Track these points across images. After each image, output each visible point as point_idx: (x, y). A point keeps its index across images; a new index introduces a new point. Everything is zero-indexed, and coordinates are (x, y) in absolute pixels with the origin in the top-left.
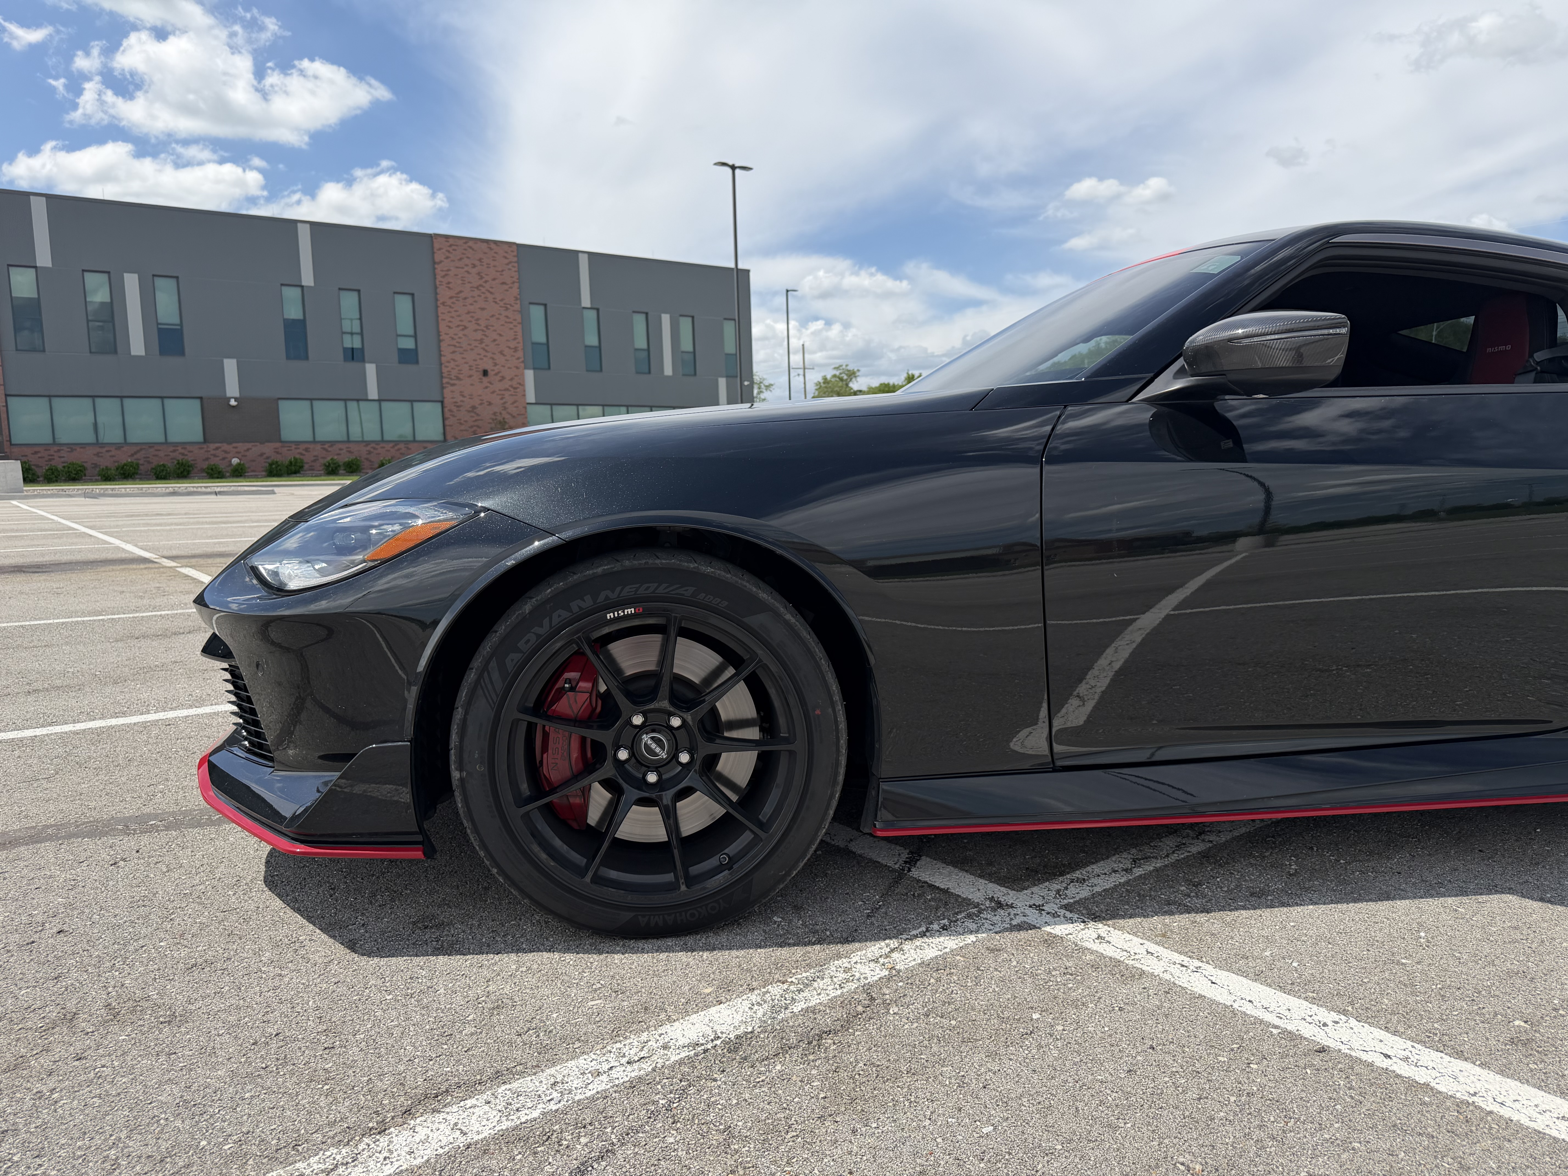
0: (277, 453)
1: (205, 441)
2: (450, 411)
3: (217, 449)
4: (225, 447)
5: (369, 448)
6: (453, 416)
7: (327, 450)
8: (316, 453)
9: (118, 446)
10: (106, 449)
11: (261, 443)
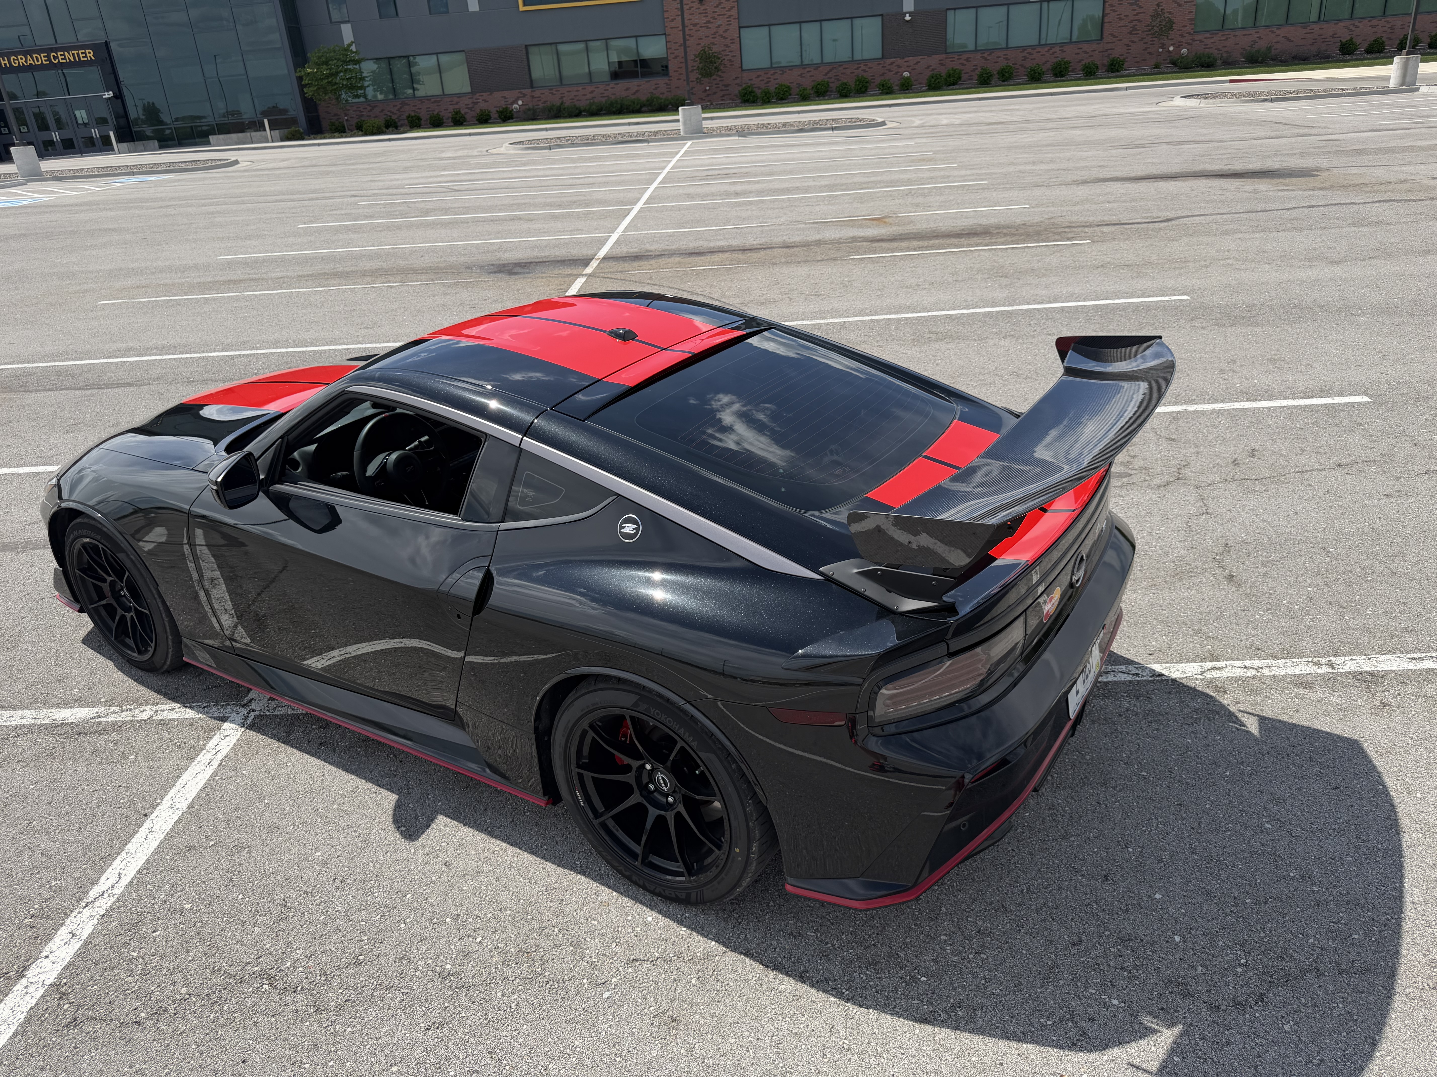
0: (942, 64)
1: (883, 57)
2: (1112, 6)
3: (892, 64)
4: (899, 61)
5: (1024, 54)
6: (1114, 11)
7: (986, 59)
8: (975, 63)
9: (817, 67)
10: (808, 69)
11: (929, 56)
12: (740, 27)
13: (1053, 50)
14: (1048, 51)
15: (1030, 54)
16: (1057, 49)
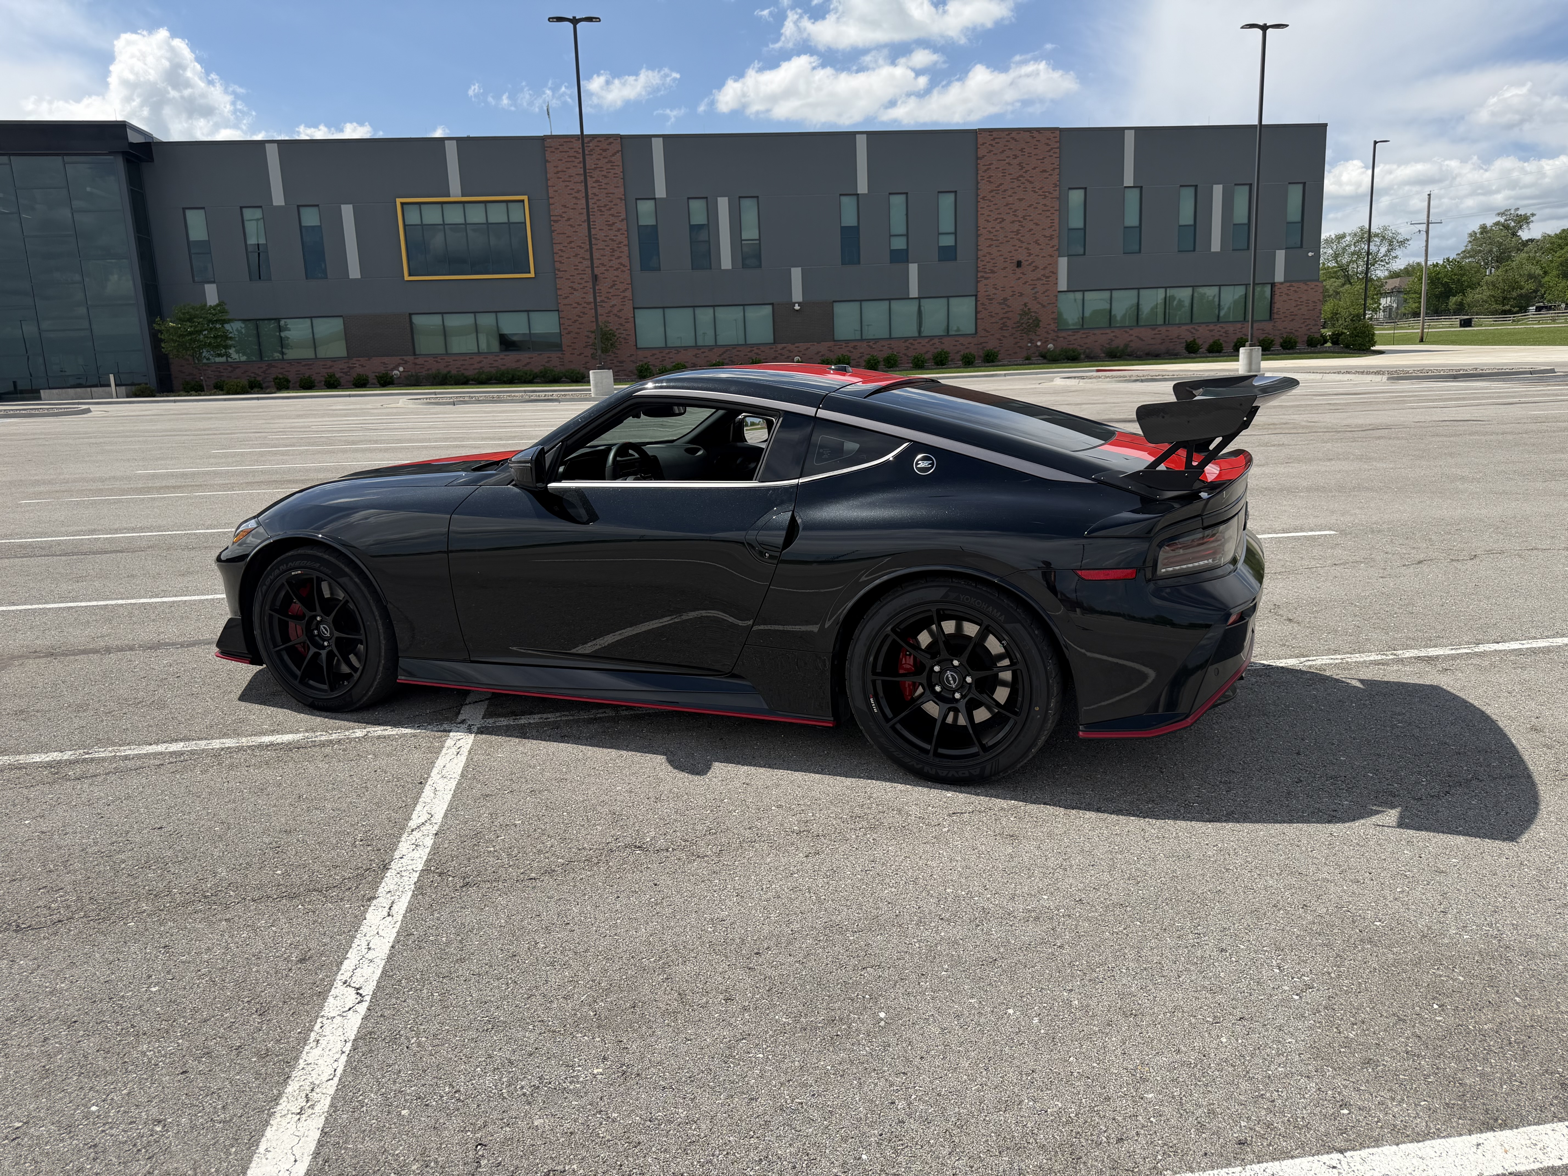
0: (830, 351)
1: (775, 342)
2: (983, 304)
3: (783, 348)
4: (790, 347)
5: (907, 344)
6: (986, 309)
7: (871, 348)
8: (862, 351)
9: (711, 348)
10: (702, 351)
11: (818, 343)
12: (634, 308)
13: (933, 342)
14: (929, 342)
15: (912, 344)
16: (936, 341)
